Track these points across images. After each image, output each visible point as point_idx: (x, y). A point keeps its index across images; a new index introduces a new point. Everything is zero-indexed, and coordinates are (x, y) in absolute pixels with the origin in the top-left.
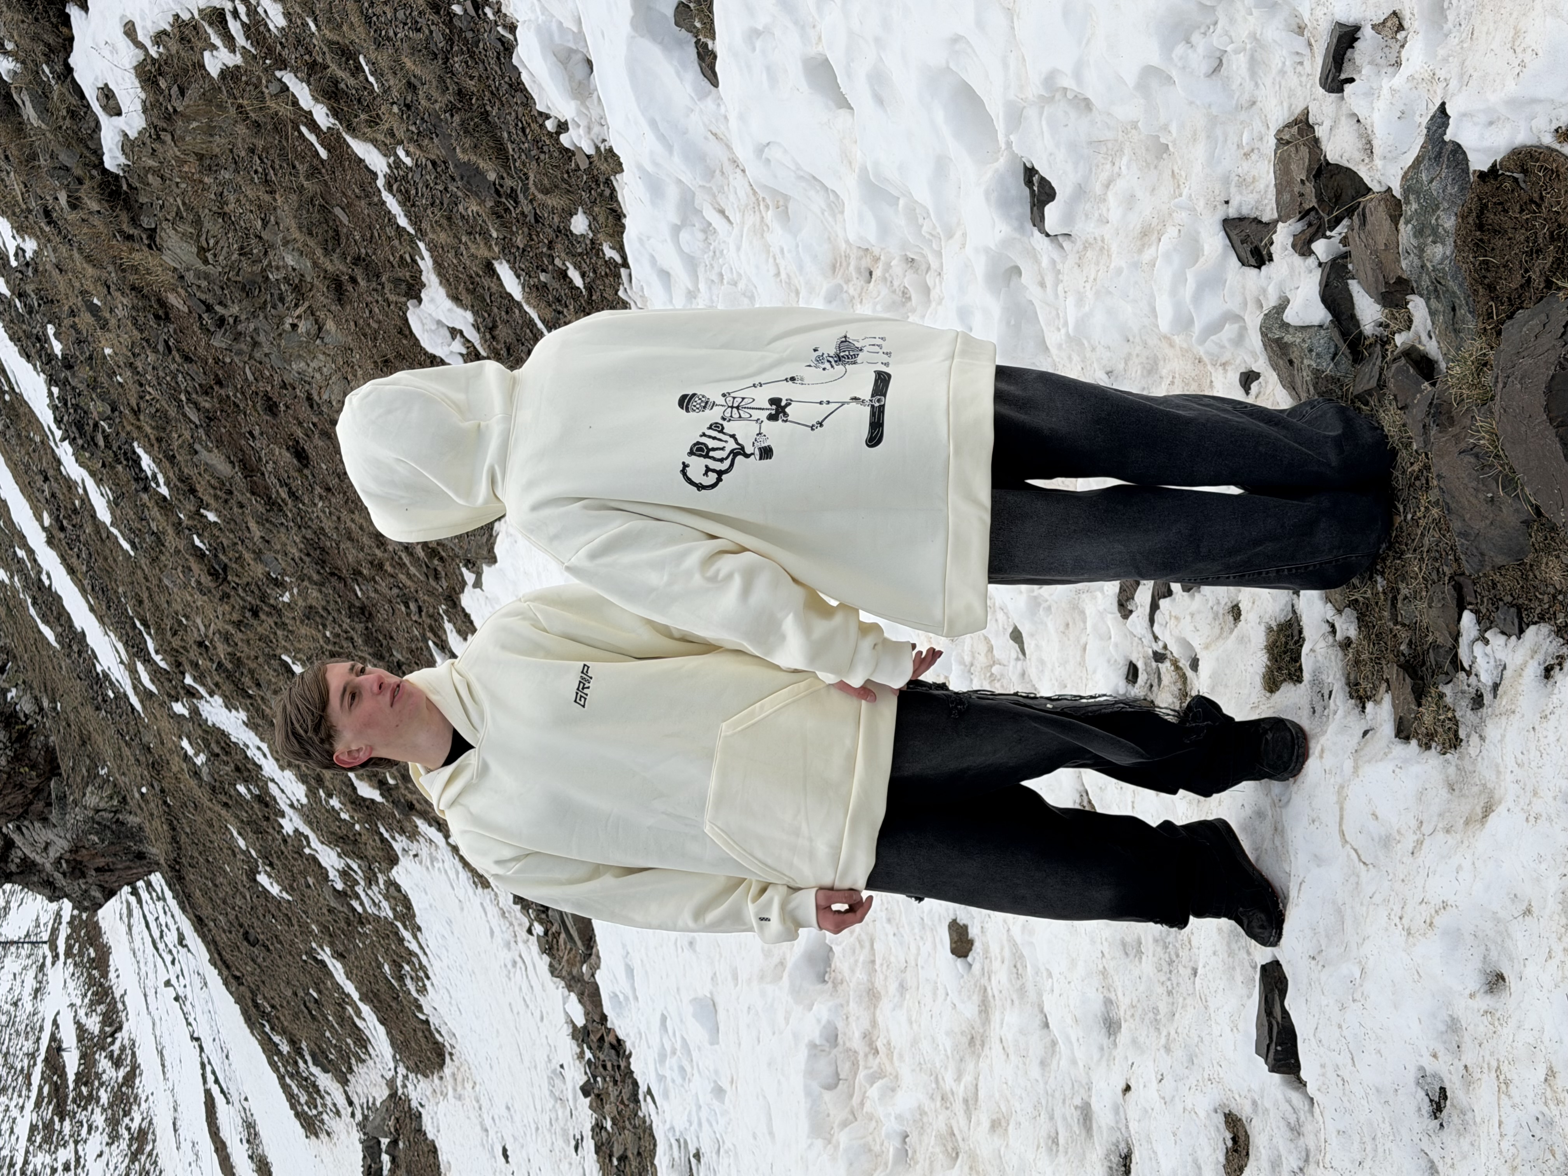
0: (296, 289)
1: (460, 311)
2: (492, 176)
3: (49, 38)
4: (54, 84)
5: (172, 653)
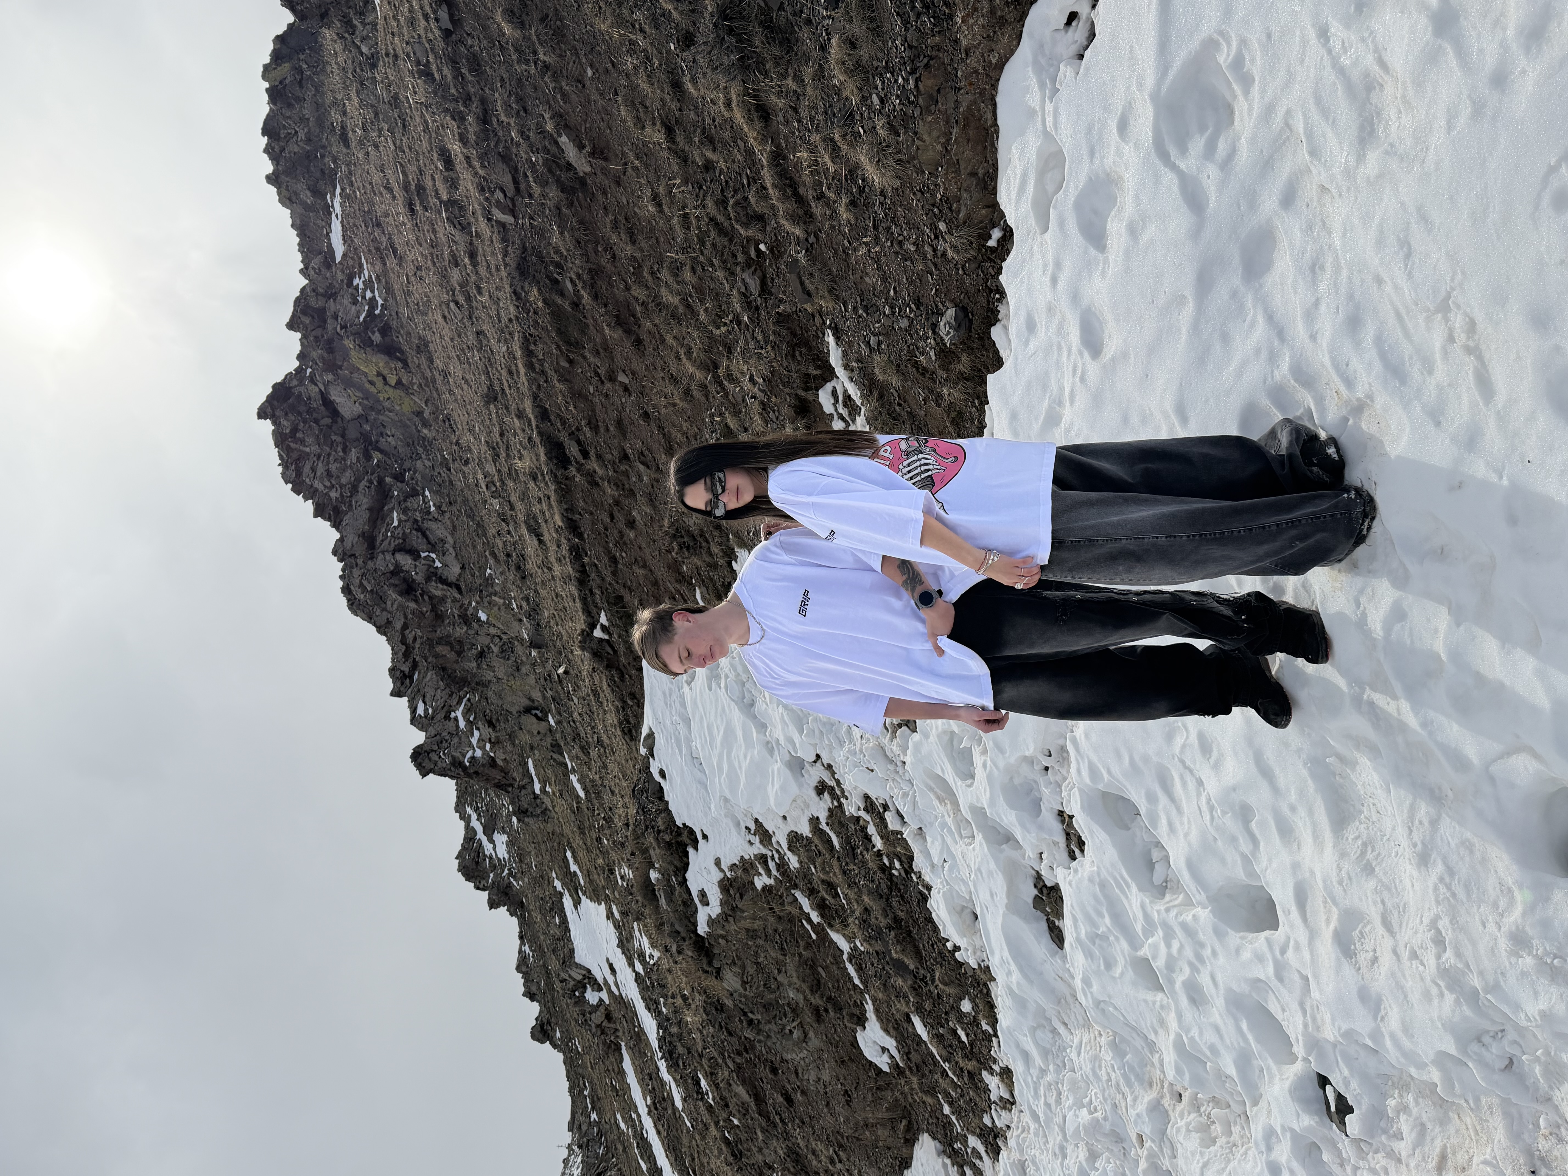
0: (794, 1011)
1: (888, 1038)
2: (912, 967)
3: (677, 863)
4: (677, 888)
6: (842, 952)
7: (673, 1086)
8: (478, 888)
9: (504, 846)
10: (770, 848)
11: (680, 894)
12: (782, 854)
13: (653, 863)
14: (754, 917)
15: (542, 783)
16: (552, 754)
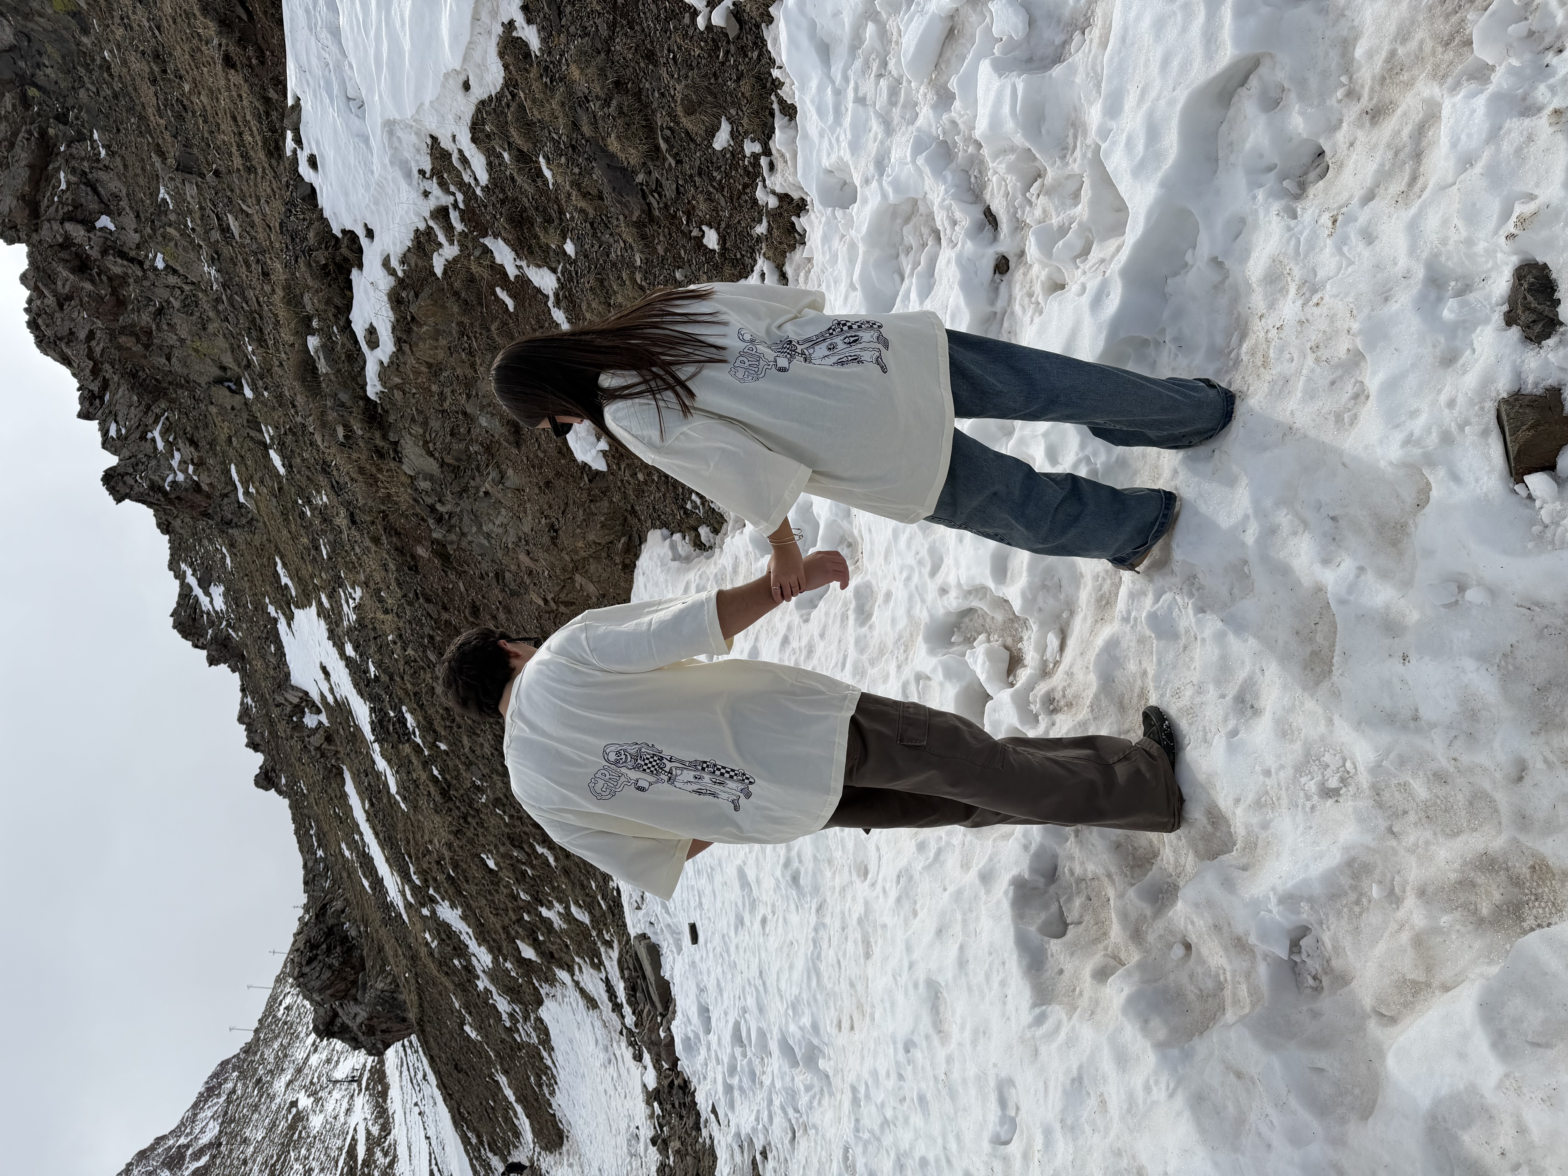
3: (337, 301)
4: (338, 338)
5: (423, 873)
6: (547, 297)
7: (389, 772)
8: (196, 646)
9: (221, 599)
10: (452, 188)
11: (343, 345)
12: (467, 178)
13: (309, 319)
14: (436, 334)
15: (245, 484)
16: (248, 430)
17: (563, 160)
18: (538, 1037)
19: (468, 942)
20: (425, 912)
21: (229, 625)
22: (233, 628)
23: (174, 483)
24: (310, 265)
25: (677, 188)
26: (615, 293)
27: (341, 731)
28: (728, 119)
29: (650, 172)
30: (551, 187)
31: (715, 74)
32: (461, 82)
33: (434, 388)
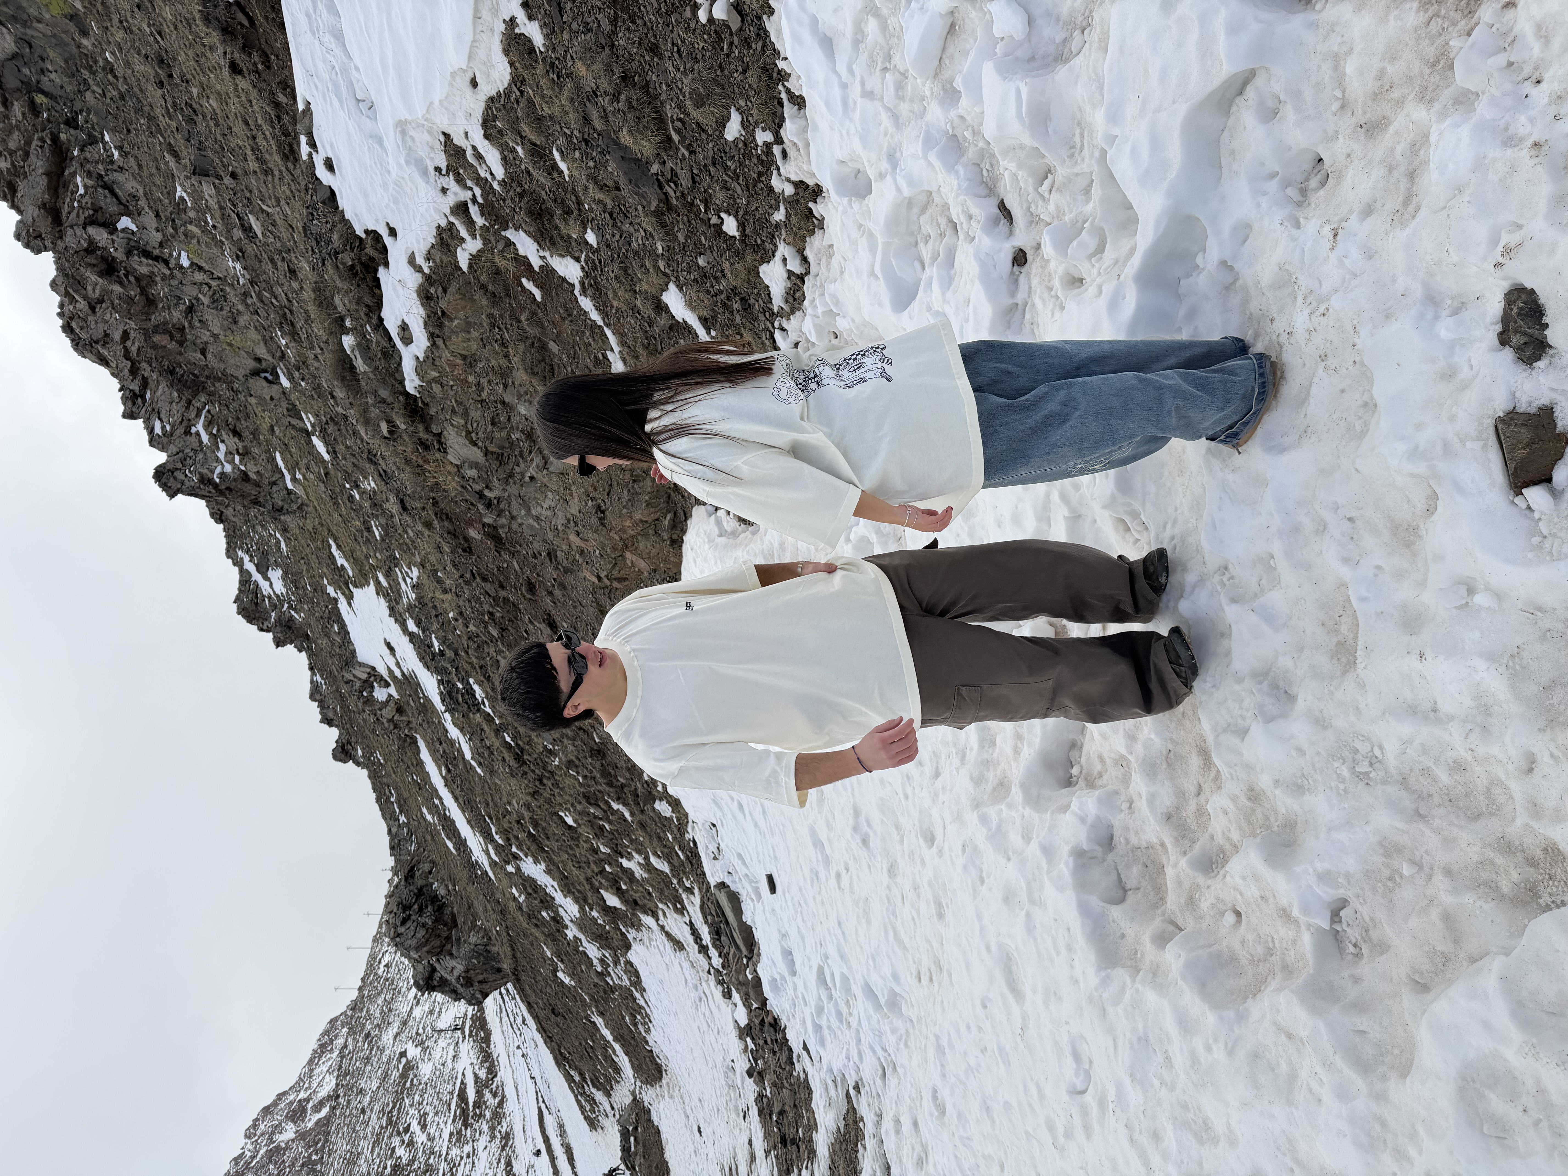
3: (368, 300)
4: (373, 336)
5: (505, 833)
6: (573, 285)
7: (462, 740)
8: (261, 630)
9: (280, 582)
10: (469, 183)
11: (378, 343)
12: (483, 173)
13: (342, 319)
14: (468, 327)
15: (292, 471)
16: (289, 419)
17: (577, 154)
18: (630, 979)
19: (554, 894)
20: (510, 869)
21: (290, 607)
22: (295, 610)
23: (223, 475)
24: (338, 267)
25: (693, 178)
26: (640, 280)
27: (412, 703)
28: (738, 109)
29: (664, 163)
30: (567, 179)
31: (720, 66)
32: (468, 80)
33: (471, 379)
